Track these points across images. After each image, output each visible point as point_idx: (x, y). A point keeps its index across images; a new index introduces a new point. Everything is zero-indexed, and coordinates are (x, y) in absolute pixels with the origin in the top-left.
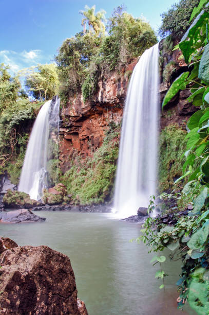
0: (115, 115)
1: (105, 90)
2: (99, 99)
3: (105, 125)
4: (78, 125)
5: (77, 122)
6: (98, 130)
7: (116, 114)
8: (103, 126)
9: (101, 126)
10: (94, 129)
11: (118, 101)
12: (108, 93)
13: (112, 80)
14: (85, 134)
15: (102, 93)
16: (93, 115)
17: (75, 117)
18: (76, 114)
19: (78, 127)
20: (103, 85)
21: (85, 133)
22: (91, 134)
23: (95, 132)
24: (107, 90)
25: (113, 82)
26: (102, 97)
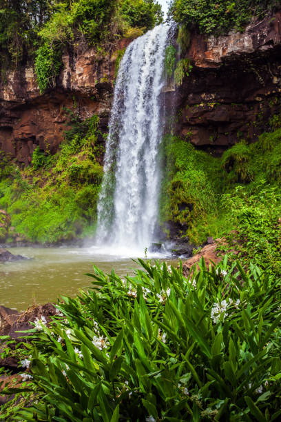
0: (84, 110)
1: (73, 70)
2: (65, 83)
3: (64, 122)
4: (13, 115)
5: (13, 110)
6: (50, 127)
7: (85, 108)
8: (59, 123)
9: (56, 122)
10: (44, 125)
11: (95, 92)
12: (79, 76)
13: (87, 58)
14: (27, 132)
15: (69, 74)
16: (44, 104)
17: (10, 102)
18: (14, 98)
19: (14, 118)
20: (71, 62)
21: (27, 129)
22: (39, 133)
23: (45, 131)
24: (77, 72)
25: (88, 61)
26: (68, 81)
